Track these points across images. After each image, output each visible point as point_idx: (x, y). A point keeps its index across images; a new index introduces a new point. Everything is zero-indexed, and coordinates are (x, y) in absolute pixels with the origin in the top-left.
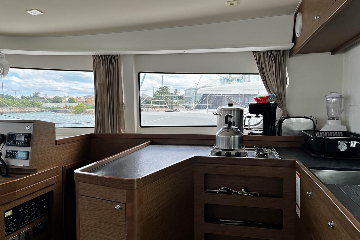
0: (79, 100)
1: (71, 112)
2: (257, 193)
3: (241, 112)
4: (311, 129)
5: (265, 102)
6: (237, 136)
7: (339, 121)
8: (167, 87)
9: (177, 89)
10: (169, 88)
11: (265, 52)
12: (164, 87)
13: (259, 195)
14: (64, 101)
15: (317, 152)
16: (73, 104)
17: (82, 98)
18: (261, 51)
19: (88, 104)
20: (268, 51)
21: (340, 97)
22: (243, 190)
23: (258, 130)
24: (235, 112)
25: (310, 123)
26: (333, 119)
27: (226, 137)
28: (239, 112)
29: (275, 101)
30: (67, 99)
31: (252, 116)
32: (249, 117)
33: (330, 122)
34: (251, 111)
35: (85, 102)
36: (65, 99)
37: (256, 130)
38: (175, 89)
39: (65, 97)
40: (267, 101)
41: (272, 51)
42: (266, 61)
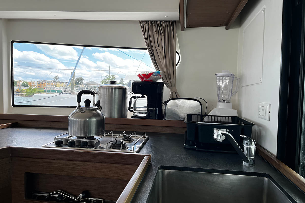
0: (32, 84)
1: (22, 95)
2: (100, 199)
3: (123, 91)
4: (198, 113)
5: (148, 80)
6: (94, 120)
7: (230, 104)
8: (113, 76)
9: (122, 78)
10: (115, 77)
11: (153, 22)
12: (110, 76)
13: (103, 202)
14: (18, 84)
15: (191, 142)
16: (27, 87)
17: (36, 82)
18: (148, 21)
19: (41, 88)
20: (157, 21)
21: (232, 77)
22: (81, 196)
23: (142, 113)
24: (117, 90)
25: (197, 106)
26: (224, 101)
27: (80, 120)
28: (121, 91)
29: (163, 78)
30: (21, 83)
31: (138, 97)
32: (134, 97)
33: (221, 106)
34: (135, 91)
35: (38, 86)
36: (20, 83)
37: (140, 113)
38: (121, 78)
39: (20, 81)
40: (150, 79)
41: (161, 21)
42: (154, 33)
